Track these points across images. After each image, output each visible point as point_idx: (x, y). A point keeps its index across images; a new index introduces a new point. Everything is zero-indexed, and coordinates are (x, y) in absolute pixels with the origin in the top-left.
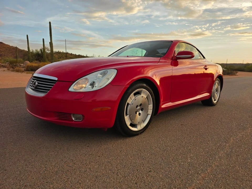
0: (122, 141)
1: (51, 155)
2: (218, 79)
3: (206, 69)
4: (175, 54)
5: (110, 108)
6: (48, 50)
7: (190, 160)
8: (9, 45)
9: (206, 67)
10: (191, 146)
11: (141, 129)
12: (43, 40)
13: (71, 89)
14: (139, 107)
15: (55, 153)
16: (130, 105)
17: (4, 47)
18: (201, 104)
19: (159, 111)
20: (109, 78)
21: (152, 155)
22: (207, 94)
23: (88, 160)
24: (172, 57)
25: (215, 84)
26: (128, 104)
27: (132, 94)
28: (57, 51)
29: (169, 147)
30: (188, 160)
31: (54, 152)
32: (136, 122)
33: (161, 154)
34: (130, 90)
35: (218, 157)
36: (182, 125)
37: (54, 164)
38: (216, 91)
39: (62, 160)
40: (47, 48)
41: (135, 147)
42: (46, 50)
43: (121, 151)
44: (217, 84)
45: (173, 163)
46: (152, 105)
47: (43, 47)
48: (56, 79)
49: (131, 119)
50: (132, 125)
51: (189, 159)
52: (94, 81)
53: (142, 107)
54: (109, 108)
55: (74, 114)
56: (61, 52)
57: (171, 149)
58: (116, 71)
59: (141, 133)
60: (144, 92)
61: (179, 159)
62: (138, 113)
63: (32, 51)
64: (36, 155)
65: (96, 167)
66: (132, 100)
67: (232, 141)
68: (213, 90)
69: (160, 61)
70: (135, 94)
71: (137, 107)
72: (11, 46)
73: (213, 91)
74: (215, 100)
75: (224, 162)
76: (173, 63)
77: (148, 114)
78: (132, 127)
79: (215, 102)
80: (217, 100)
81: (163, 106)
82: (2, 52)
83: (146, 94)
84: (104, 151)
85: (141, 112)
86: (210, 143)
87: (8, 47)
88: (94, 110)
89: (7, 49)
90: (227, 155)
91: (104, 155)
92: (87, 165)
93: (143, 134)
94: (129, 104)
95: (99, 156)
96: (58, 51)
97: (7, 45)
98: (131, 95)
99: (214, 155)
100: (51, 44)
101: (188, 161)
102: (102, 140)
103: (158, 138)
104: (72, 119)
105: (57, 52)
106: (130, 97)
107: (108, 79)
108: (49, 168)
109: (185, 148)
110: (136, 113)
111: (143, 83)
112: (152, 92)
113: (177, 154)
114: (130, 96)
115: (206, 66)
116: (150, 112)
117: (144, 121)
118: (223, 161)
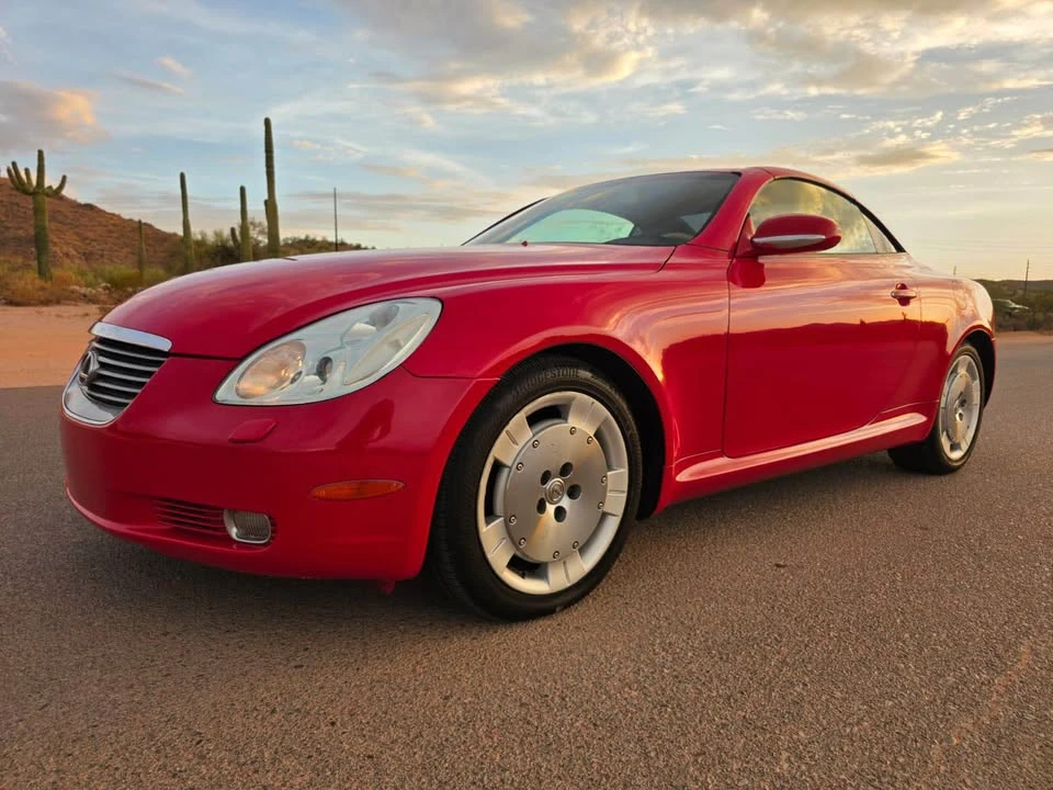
0: (467, 642)
1: (115, 704)
2: (968, 347)
3: (905, 301)
4: (750, 231)
5: (402, 485)
6: (261, 232)
7: (786, 766)
8: (119, 217)
9: (904, 293)
10: (805, 685)
11: (569, 585)
12: (243, 190)
13: (225, 393)
14: (556, 481)
15: (133, 695)
16: (506, 471)
17: (100, 224)
18: (891, 461)
19: (665, 500)
20: (402, 343)
21: (595, 725)
22: (914, 419)
23: (274, 740)
24: (736, 246)
25: (955, 371)
26: (498, 466)
27: (521, 417)
28: (303, 237)
29: (690, 686)
30: (778, 760)
31: (131, 692)
32: (540, 554)
33: (641, 725)
34: (509, 399)
35: (945, 752)
36: (778, 566)
37: (103, 757)
38: (962, 404)
39: (152, 736)
40: (260, 224)
41: (521, 680)
42: (253, 233)
43: (446, 698)
44: (962, 371)
45: (696, 780)
46: (624, 471)
47: (240, 221)
48: (164, 344)
49: (513, 536)
50: (521, 565)
51: (785, 755)
52: (329, 355)
53: (574, 479)
54: (396, 485)
55: (234, 511)
56: (319, 239)
57: (700, 692)
58: (437, 307)
59: (567, 606)
60: (583, 411)
61: (733, 757)
62: (551, 509)
63: (199, 237)
64: (43, 702)
65: (299, 780)
66: (515, 444)
67: (1026, 658)
68: (944, 399)
69: (674, 260)
70: (533, 420)
71: (546, 477)
72: (127, 217)
73: (942, 405)
74: (954, 447)
75: (969, 782)
76: (737, 274)
77: (604, 515)
78: (523, 576)
79: (956, 455)
80: (965, 447)
81: (683, 477)
82: (94, 243)
83: (594, 415)
84: (369, 694)
85: (565, 502)
86: (907, 668)
87: (114, 225)
88: (321, 492)
89: (110, 232)
90: (993, 741)
91: (360, 717)
92: (256, 771)
93: (580, 608)
94: (504, 466)
95: (333, 724)
96: (307, 237)
97: (113, 215)
98: (511, 422)
99: (924, 738)
100: (270, 206)
101: (778, 770)
102: (374, 636)
103: (647, 631)
104: (229, 537)
105: (301, 241)
106: (507, 432)
107: (397, 346)
108: (77, 774)
109: (772, 690)
110: (541, 508)
111: (578, 367)
112: (625, 407)
113: (724, 726)
114: (507, 428)
115: (903, 287)
116: (616, 502)
117: (583, 549)
118: (969, 776)
